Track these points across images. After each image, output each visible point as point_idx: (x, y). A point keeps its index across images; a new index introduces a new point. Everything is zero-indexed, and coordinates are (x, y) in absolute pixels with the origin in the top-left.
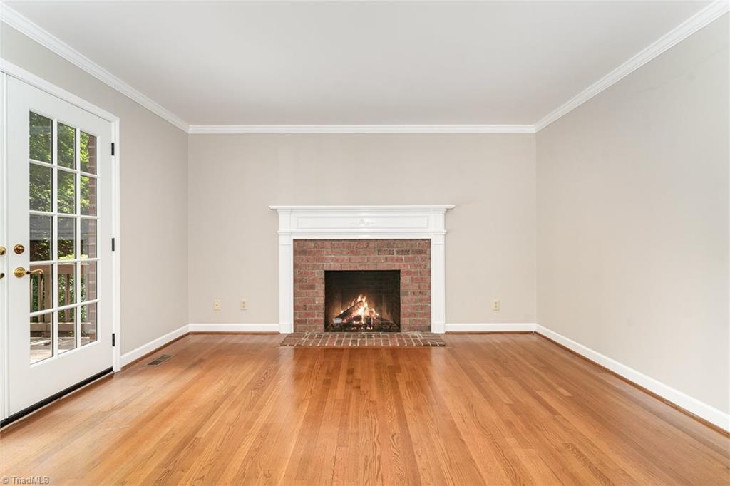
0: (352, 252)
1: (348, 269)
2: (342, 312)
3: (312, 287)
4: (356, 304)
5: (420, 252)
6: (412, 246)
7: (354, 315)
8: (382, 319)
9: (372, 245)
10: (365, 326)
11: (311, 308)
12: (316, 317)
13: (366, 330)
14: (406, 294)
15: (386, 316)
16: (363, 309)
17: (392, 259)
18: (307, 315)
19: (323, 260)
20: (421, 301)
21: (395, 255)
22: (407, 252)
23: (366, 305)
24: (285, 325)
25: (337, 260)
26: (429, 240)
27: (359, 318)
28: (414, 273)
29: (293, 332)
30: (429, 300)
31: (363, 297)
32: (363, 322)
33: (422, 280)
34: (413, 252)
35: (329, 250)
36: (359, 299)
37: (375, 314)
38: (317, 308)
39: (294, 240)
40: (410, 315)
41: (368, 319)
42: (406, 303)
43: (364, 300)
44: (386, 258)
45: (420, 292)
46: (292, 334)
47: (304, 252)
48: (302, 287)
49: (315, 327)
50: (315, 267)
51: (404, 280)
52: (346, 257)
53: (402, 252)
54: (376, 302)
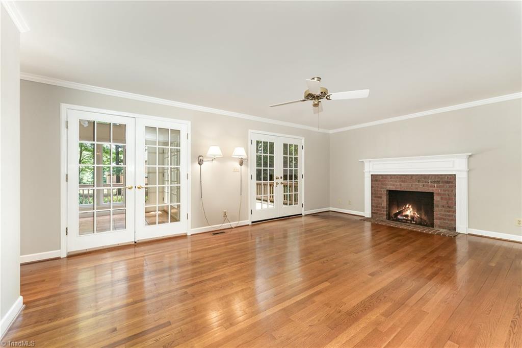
0: (402, 181)
1: (400, 190)
2: (398, 211)
3: (380, 197)
4: (405, 208)
5: (448, 182)
6: (442, 178)
7: (404, 214)
8: (421, 219)
9: (414, 178)
10: (411, 221)
11: (380, 207)
12: (382, 212)
13: (411, 223)
14: (438, 206)
15: (424, 217)
16: (410, 212)
17: (427, 186)
18: (378, 210)
19: (386, 185)
20: (449, 211)
21: (429, 183)
22: (438, 182)
23: (411, 209)
24: (367, 213)
25: (394, 185)
26: (455, 175)
27: (407, 216)
28: (444, 195)
29: (371, 217)
30: (455, 212)
31: (409, 205)
32: (409, 218)
33: (449, 199)
34: (443, 182)
35: (389, 180)
36: (407, 206)
37: (417, 215)
38: (383, 207)
39: (372, 175)
40: (440, 219)
41: (413, 218)
42: (438, 212)
43: (410, 207)
44: (424, 185)
45: (448, 206)
46: (370, 218)
47: (377, 181)
48: (375, 197)
49: (382, 217)
50: (381, 188)
51: (436, 198)
52: (399, 184)
53: (435, 182)
54: (418, 209)
